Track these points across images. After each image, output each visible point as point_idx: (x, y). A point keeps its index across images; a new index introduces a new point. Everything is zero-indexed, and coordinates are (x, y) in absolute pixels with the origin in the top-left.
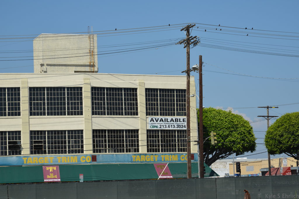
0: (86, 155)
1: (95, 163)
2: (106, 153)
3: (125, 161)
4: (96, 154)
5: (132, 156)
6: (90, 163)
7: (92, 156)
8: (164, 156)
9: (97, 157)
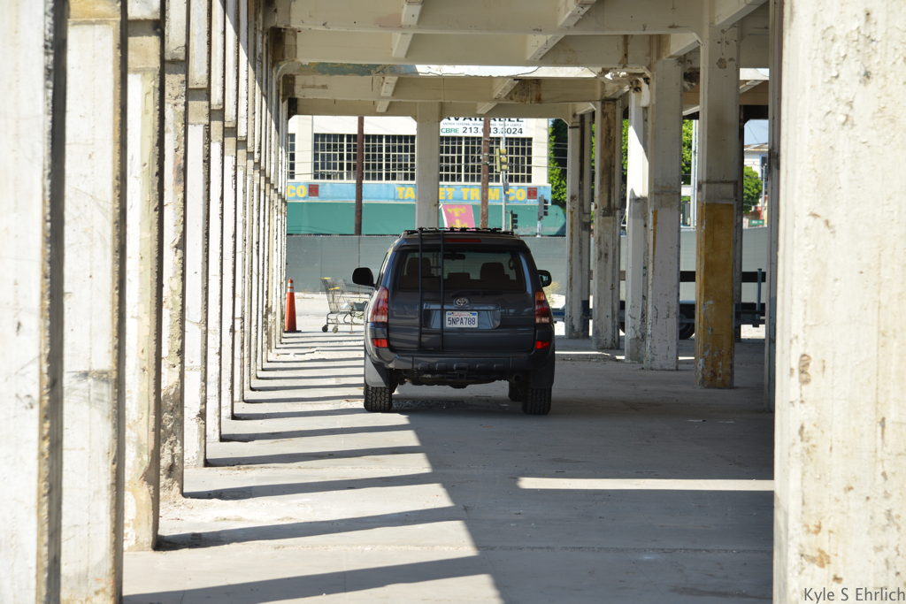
0: (298, 184)
1: (314, 199)
2: (342, 181)
3: (380, 198)
4: (319, 181)
5: (397, 189)
6: (304, 198)
7: (310, 185)
8: (467, 190)
9: (320, 188)
